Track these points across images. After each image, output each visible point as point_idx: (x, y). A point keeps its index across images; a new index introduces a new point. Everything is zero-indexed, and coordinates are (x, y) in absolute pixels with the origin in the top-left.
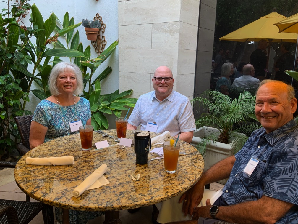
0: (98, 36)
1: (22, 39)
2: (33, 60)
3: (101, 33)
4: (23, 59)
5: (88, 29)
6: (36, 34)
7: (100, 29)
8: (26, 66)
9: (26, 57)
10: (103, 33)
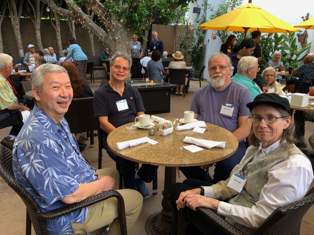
0: (304, 40)
1: (270, 44)
2: (272, 51)
3: (306, 39)
4: (269, 51)
5: (299, 37)
6: (275, 42)
7: (305, 37)
8: (269, 53)
9: (269, 50)
10: (307, 38)
